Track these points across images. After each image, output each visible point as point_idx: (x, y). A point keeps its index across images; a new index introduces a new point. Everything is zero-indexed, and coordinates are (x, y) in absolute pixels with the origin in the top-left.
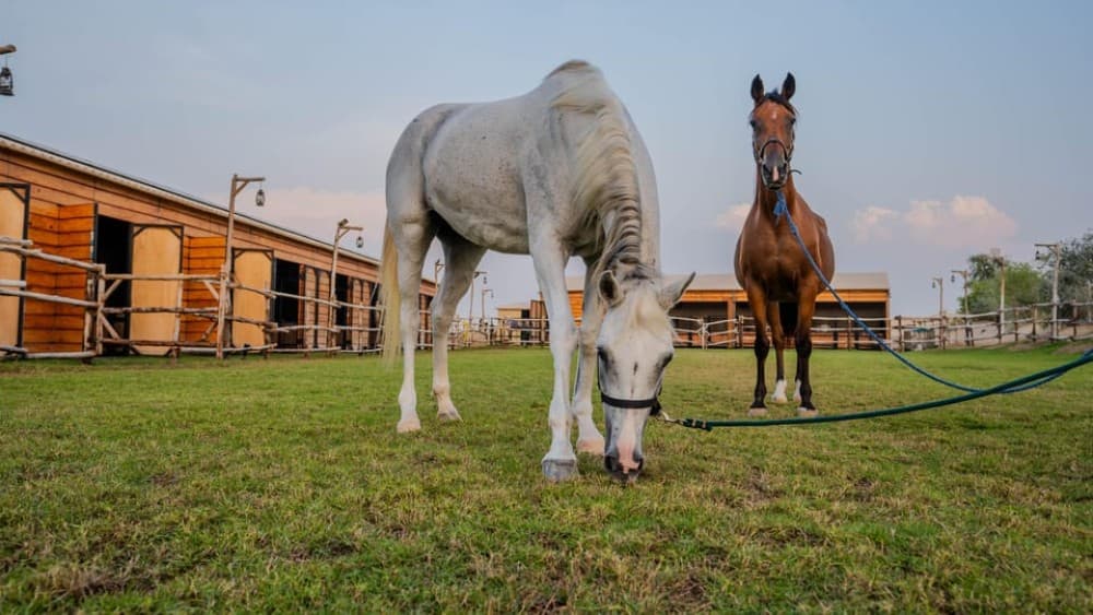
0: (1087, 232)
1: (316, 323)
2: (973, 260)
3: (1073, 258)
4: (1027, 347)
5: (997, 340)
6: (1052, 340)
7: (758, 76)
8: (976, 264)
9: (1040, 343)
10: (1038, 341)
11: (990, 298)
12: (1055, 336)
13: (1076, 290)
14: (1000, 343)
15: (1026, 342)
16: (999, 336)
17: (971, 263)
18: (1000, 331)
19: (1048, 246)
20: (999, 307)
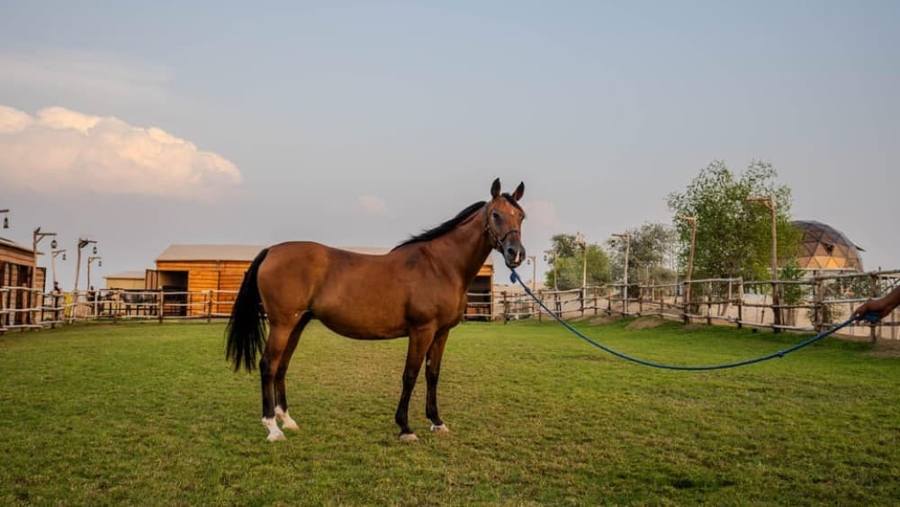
0: (644, 224)
1: (8, 307)
2: (556, 239)
3: (634, 245)
4: (605, 320)
5: (580, 312)
6: (624, 314)
7: (498, 180)
8: (558, 242)
9: (616, 317)
10: (612, 315)
11: (571, 274)
12: (626, 312)
13: (638, 271)
14: (582, 316)
15: (603, 316)
16: (582, 310)
17: (553, 242)
18: (582, 305)
19: (621, 236)
20: (581, 284)
